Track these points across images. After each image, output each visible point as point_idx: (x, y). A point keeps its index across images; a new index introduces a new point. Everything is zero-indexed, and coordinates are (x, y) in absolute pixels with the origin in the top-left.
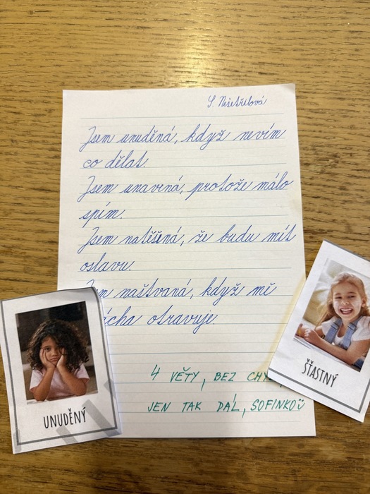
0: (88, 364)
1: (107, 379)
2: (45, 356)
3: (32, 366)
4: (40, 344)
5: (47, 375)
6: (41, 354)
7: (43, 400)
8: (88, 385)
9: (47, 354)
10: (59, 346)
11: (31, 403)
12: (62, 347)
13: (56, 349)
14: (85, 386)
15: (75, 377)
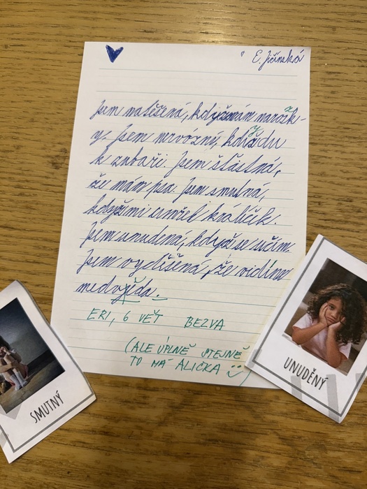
0: (356, 346)
1: (362, 372)
2: (325, 310)
3: (309, 309)
4: (329, 299)
5: (316, 327)
6: (323, 306)
7: (298, 344)
8: (343, 363)
9: (329, 311)
10: (342, 313)
11: (286, 337)
12: (345, 316)
13: (338, 313)
14: (341, 362)
15: (338, 348)
